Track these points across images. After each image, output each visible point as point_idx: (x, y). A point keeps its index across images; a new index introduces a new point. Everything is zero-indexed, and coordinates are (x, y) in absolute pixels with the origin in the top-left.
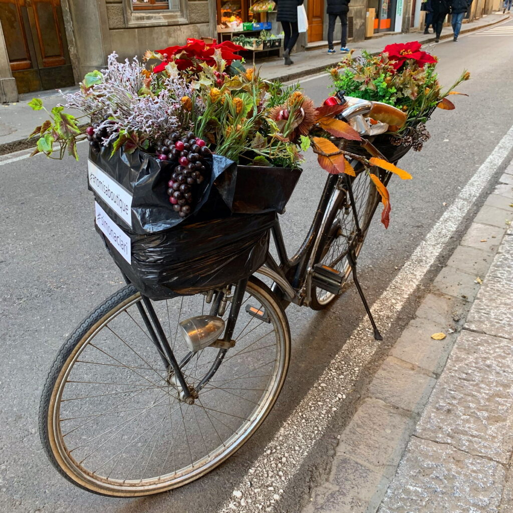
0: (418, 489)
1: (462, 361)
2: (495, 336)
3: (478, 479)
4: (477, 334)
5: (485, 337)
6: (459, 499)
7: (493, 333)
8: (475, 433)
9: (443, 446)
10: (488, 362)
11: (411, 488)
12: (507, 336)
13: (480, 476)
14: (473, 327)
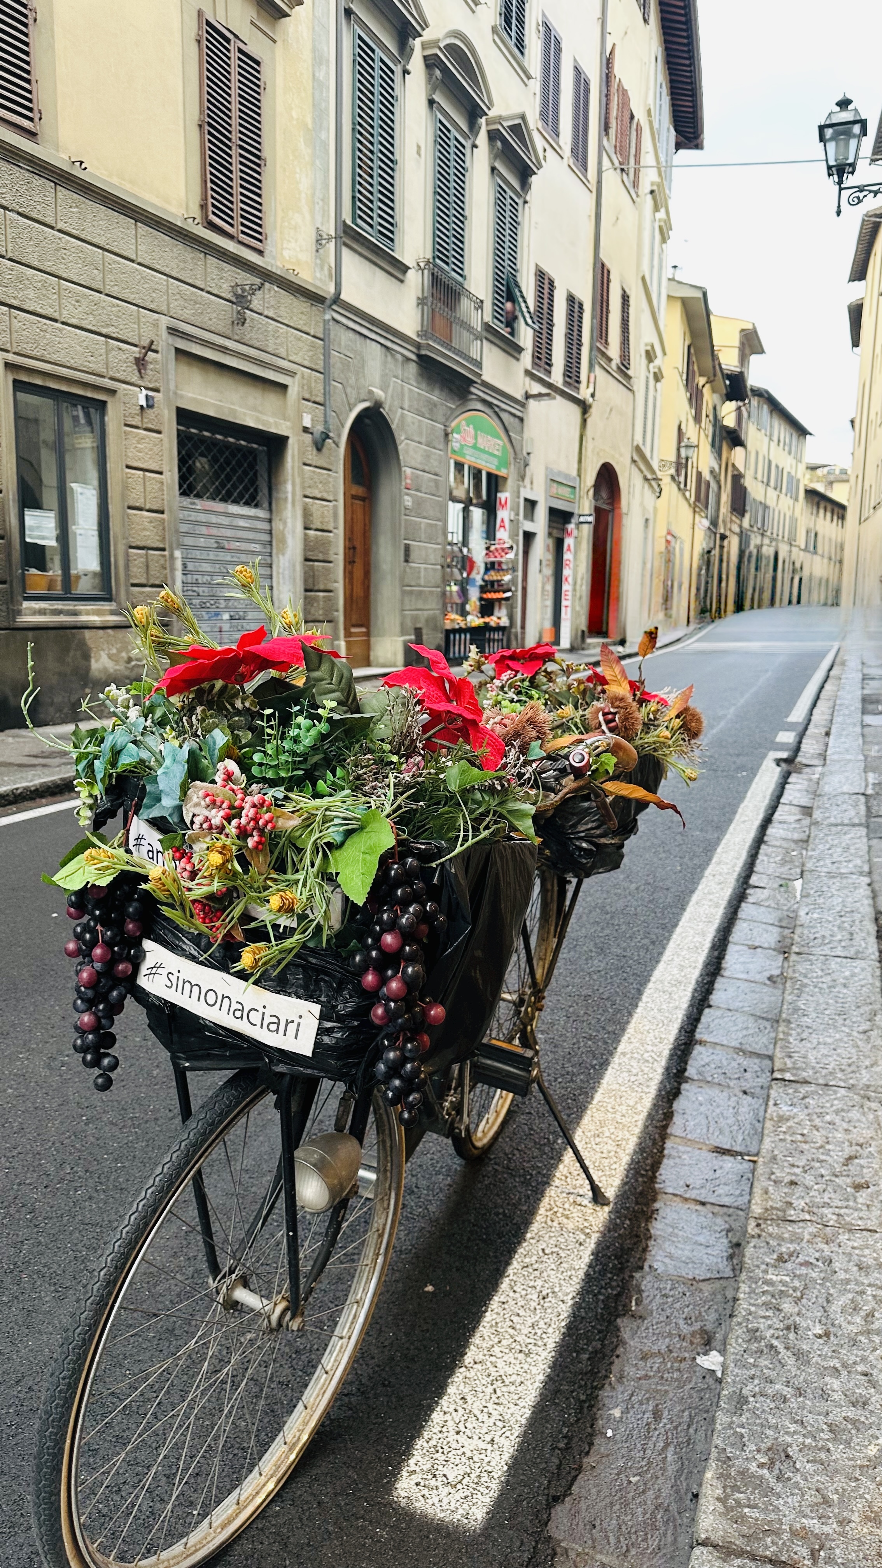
0: (784, 1278)
1: (788, 1120)
2: (826, 1085)
3: (865, 1256)
4: (798, 1085)
5: (813, 1088)
6: (848, 1282)
7: (821, 1081)
8: (840, 1204)
9: (801, 1224)
10: (828, 1118)
11: (774, 1278)
12: (842, 1084)
13: (867, 1252)
14: (788, 1076)
